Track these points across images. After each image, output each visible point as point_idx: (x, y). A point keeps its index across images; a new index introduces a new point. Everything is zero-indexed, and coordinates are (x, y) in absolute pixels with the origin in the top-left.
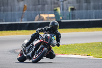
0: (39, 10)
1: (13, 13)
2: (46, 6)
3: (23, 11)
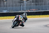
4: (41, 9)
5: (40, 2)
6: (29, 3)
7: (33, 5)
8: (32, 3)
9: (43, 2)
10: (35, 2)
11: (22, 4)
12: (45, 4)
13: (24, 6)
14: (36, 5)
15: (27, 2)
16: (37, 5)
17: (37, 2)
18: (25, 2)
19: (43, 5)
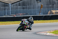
0: (50, 8)
2: (55, 5)
4: (29, 14)
5: (28, 5)
6: (15, 7)
7: (20, 9)
8: (19, 6)
9: (31, 5)
10: (22, 6)
11: (6, 7)
12: (33, 7)
13: (9, 10)
14: (23, 8)
15: (12, 5)
16: (25, 9)
17: (25, 5)
18: (10, 5)
19: (31, 8)
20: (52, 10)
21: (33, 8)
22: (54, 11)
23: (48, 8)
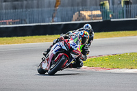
0: (78, 5)
1: (40, 9)
3: (55, 7)
7: (6, 9)
20: (83, 10)
21: (38, 7)
22: (86, 14)
23: (72, 5)
